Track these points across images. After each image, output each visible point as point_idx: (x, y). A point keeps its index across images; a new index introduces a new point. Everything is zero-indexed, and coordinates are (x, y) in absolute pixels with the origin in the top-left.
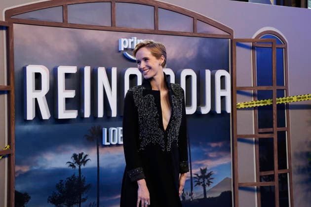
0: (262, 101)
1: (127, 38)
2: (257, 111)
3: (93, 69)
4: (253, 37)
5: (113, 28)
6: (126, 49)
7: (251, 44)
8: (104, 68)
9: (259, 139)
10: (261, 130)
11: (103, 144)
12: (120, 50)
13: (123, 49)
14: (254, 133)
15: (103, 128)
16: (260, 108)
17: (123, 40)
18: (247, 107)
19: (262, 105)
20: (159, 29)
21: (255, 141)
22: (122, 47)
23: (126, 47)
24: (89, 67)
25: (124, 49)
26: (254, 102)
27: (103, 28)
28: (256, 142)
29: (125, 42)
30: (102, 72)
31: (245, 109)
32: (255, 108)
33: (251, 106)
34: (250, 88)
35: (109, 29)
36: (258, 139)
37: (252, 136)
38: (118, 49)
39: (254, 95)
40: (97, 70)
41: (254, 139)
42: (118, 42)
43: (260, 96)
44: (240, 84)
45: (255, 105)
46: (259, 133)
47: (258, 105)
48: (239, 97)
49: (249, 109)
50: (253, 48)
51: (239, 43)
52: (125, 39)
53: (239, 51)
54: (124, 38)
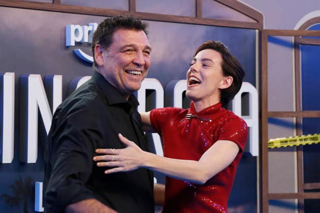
0: (309, 136)
1: (82, 24)
2: (302, 153)
3: (20, 79)
4: (297, 28)
5: (56, 6)
6: (78, 44)
7: (292, 39)
8: (39, 75)
9: (306, 200)
10: (308, 186)
11: (36, 210)
12: (67, 45)
13: (73, 44)
14: (296, 191)
15: (37, 183)
16: (306, 149)
17: (73, 28)
18: (285, 145)
19: (310, 142)
20: (137, 10)
21: (299, 204)
22: (72, 40)
23: (79, 40)
24: (13, 74)
25: (76, 43)
26: (297, 138)
27: (38, 6)
28: (299, 207)
29: (76, 31)
30: (35, 83)
31: (282, 149)
32: (298, 148)
33: (291, 145)
34: (290, 114)
35: (48, 8)
36: (303, 202)
37: (293, 196)
38: (65, 43)
39: (297, 126)
40: (27, 79)
41: (296, 201)
42: (65, 31)
43: (307, 127)
44: (273, 106)
45: (298, 143)
46: (306, 191)
47: (304, 143)
48: (271, 128)
49: (289, 149)
50: (296, 46)
51: (272, 37)
52: (78, 27)
53: (273, 49)
54: (75, 24)
